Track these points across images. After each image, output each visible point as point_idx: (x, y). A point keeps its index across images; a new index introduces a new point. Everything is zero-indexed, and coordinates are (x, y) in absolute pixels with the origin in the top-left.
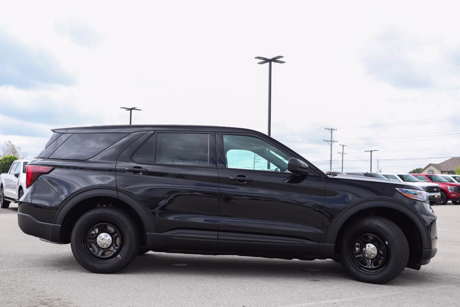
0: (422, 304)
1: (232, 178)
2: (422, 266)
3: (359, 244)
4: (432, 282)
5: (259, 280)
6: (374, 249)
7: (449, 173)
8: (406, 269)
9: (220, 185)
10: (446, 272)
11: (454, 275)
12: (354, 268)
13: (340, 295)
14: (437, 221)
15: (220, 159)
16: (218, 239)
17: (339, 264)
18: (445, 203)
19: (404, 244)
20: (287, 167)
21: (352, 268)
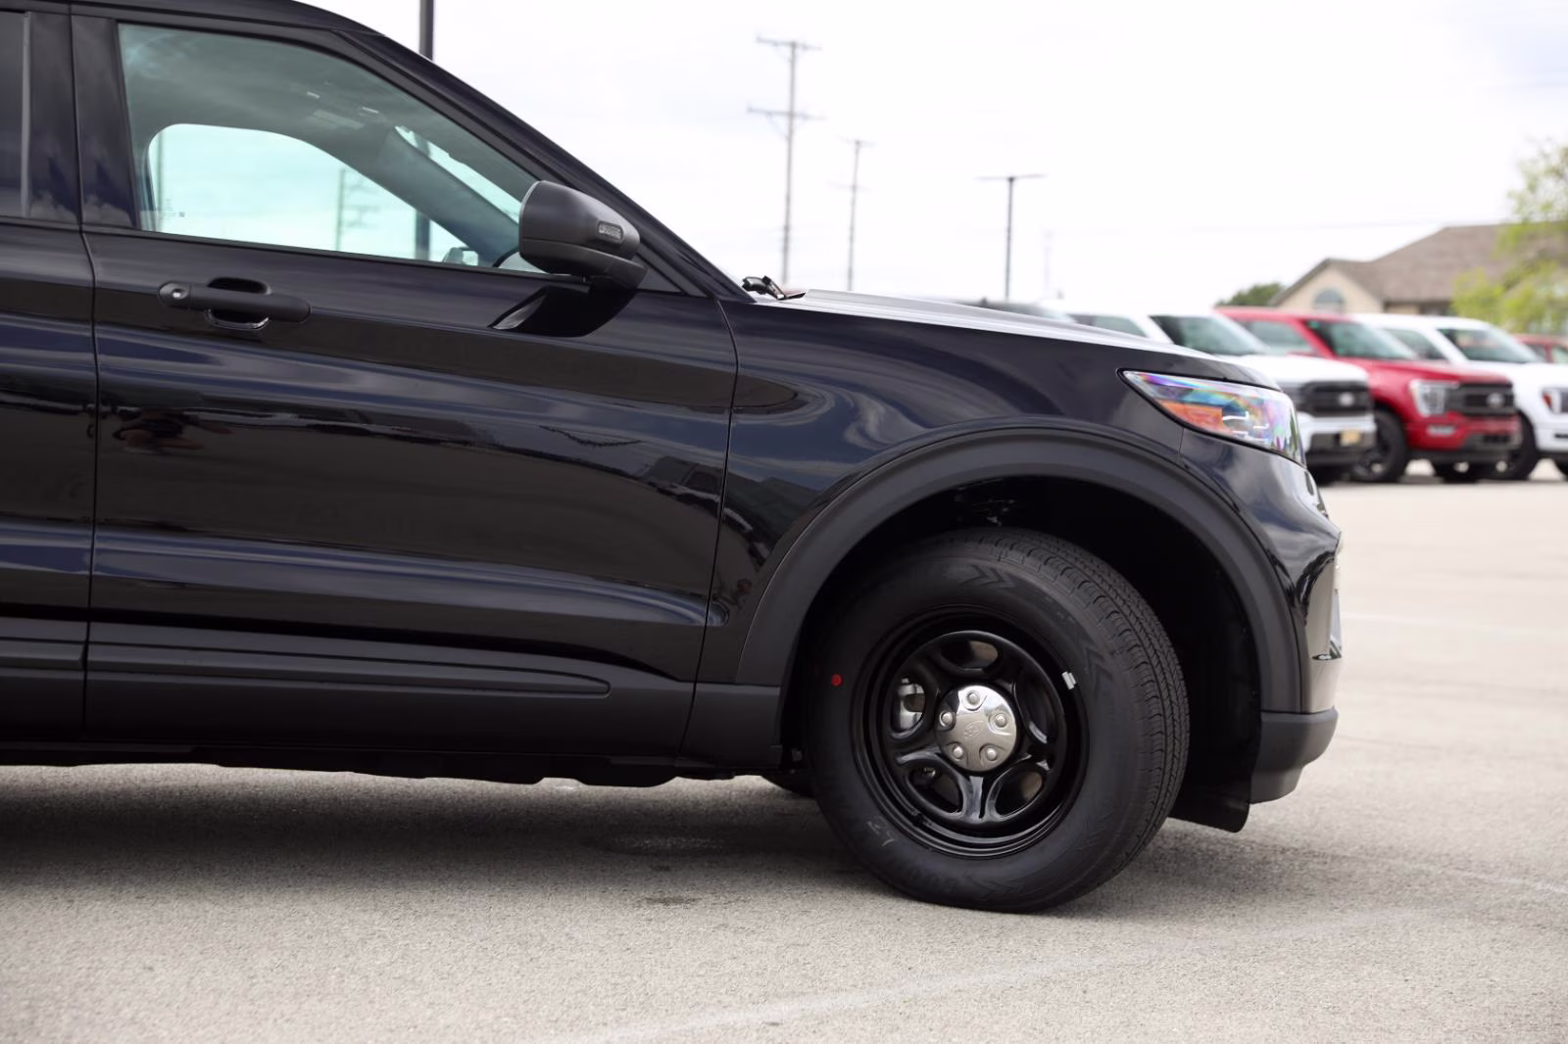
0: (1249, 1015)
1: (177, 295)
2: (1255, 810)
3: (920, 690)
4: (1309, 894)
5: (339, 908)
6: (1001, 718)
7: (1426, 308)
8: (1172, 825)
9: (102, 333)
10: (1382, 843)
11: (1424, 856)
12: (886, 823)
13: (805, 976)
14: (1341, 561)
15: (101, 172)
16: (85, 665)
17: (806, 805)
18: (1394, 476)
19: (1163, 685)
20: (515, 234)
21: (876, 825)
